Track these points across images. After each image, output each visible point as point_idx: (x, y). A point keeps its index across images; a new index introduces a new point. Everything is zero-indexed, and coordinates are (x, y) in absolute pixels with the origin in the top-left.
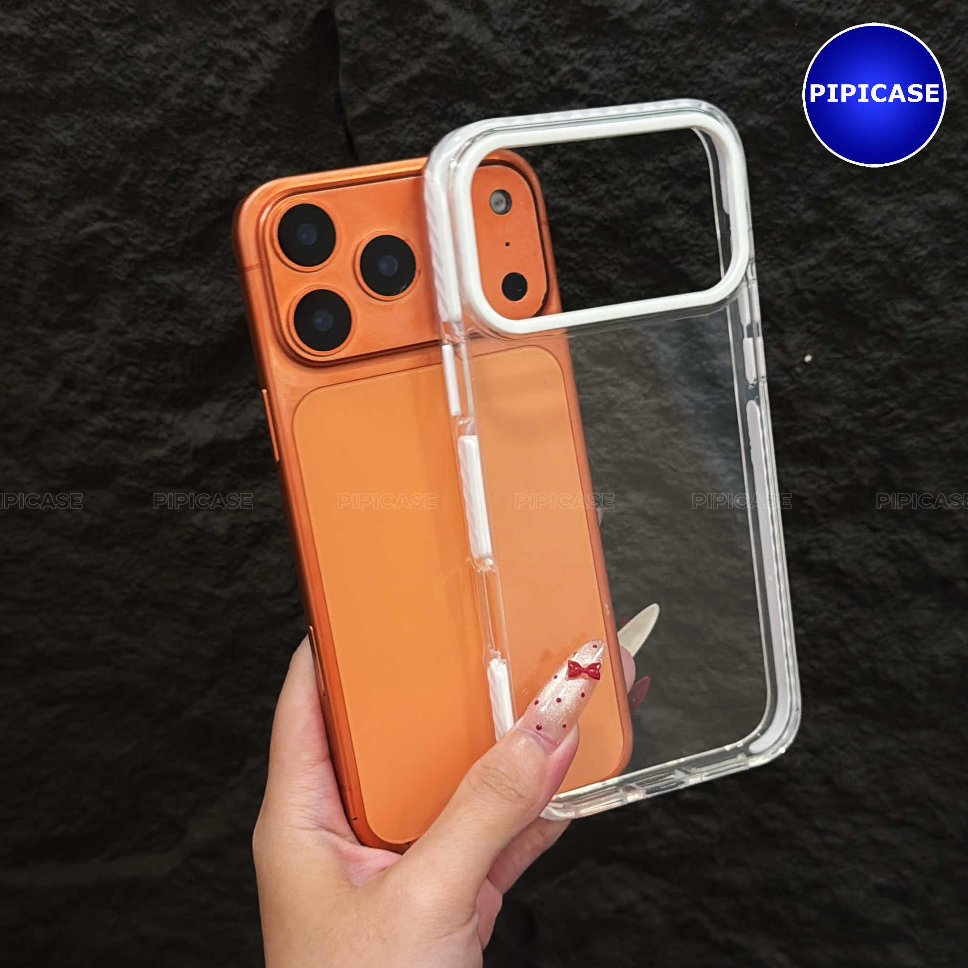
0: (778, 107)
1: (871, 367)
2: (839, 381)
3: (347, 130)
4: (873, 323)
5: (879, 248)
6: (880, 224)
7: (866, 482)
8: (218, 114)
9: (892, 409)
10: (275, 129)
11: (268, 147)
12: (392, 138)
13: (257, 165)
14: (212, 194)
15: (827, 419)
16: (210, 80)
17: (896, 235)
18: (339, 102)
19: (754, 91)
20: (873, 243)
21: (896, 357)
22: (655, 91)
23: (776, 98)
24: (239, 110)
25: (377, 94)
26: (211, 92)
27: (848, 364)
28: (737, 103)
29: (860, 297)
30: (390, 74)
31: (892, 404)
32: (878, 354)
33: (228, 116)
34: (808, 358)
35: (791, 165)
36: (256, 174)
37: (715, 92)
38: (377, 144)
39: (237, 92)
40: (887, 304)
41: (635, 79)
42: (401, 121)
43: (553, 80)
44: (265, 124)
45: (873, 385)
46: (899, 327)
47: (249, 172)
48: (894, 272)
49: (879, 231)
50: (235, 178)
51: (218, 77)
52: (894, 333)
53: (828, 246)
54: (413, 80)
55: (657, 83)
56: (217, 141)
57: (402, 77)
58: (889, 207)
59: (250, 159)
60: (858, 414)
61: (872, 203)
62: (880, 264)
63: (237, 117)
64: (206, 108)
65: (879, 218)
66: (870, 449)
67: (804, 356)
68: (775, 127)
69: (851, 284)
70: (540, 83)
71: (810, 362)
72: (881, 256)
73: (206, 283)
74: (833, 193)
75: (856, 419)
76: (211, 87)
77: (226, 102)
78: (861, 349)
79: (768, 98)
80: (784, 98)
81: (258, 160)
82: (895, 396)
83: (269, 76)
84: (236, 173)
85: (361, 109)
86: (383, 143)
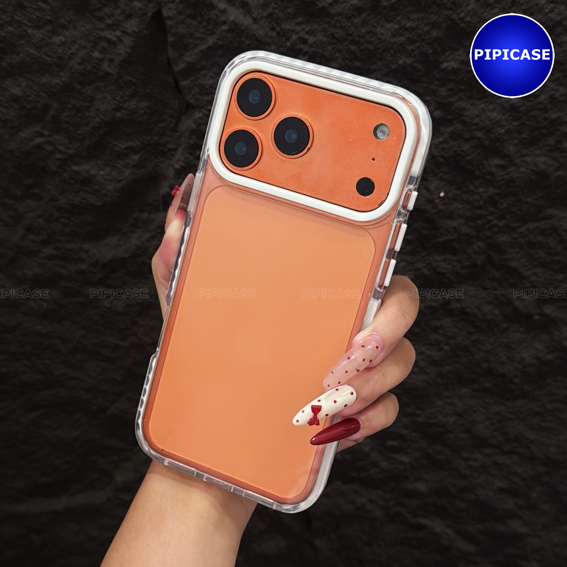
0: (416, 52)
1: (477, 197)
2: (461, 206)
3: (174, 79)
4: (477, 173)
5: (477, 130)
6: (477, 116)
7: (479, 262)
8: (101, 73)
9: (491, 221)
10: (134, 80)
11: (131, 90)
12: (200, 81)
13: (125, 101)
14: (102, 119)
15: (454, 228)
16: (96, 54)
17: (487, 122)
18: (169, 63)
19: (401, 44)
20: (474, 127)
21: (491, 191)
22: (346, 47)
23: (414, 48)
24: (112, 70)
25: (189, 57)
26: (97, 61)
27: (465, 196)
28: (392, 52)
29: (469, 158)
30: (196, 45)
31: (490, 218)
32: (481, 190)
33: (108, 74)
34: (442, 194)
35: (426, 85)
36: (125, 106)
37: (379, 46)
38: (192, 85)
39: (111, 60)
40: (484, 162)
41: (334, 41)
42: (204, 72)
43: (288, 44)
44: (128, 78)
45: (480, 208)
46: (492, 174)
47: (121, 105)
48: (487, 143)
49: (477, 120)
50: (114, 109)
51: (100, 52)
52: (489, 177)
53: (449, 130)
54: (209, 48)
55: (346, 43)
56: (103, 89)
57: (203, 47)
58: (482, 106)
59: (122, 98)
60: (472, 224)
61: (472, 104)
62: (479, 139)
63: (112, 75)
64: (95, 70)
65: (476, 113)
66: (481, 244)
67: (440, 193)
68: (415, 64)
69: (463, 151)
70: (281, 47)
71: (444, 197)
72: (479, 134)
73: (102, 170)
74: (450, 100)
75: (471, 227)
76: (97, 58)
77: (105, 66)
78: (471, 188)
79: (410, 47)
80: (418, 47)
81: (125, 98)
82: (492, 213)
83: (128, 50)
84: (114, 106)
85: (181, 66)
86: (195, 85)
